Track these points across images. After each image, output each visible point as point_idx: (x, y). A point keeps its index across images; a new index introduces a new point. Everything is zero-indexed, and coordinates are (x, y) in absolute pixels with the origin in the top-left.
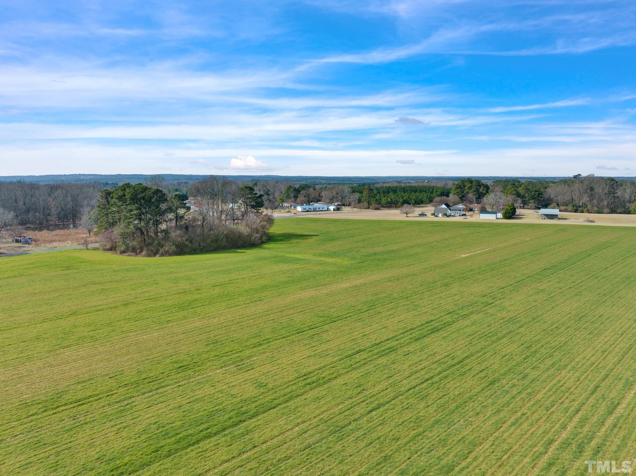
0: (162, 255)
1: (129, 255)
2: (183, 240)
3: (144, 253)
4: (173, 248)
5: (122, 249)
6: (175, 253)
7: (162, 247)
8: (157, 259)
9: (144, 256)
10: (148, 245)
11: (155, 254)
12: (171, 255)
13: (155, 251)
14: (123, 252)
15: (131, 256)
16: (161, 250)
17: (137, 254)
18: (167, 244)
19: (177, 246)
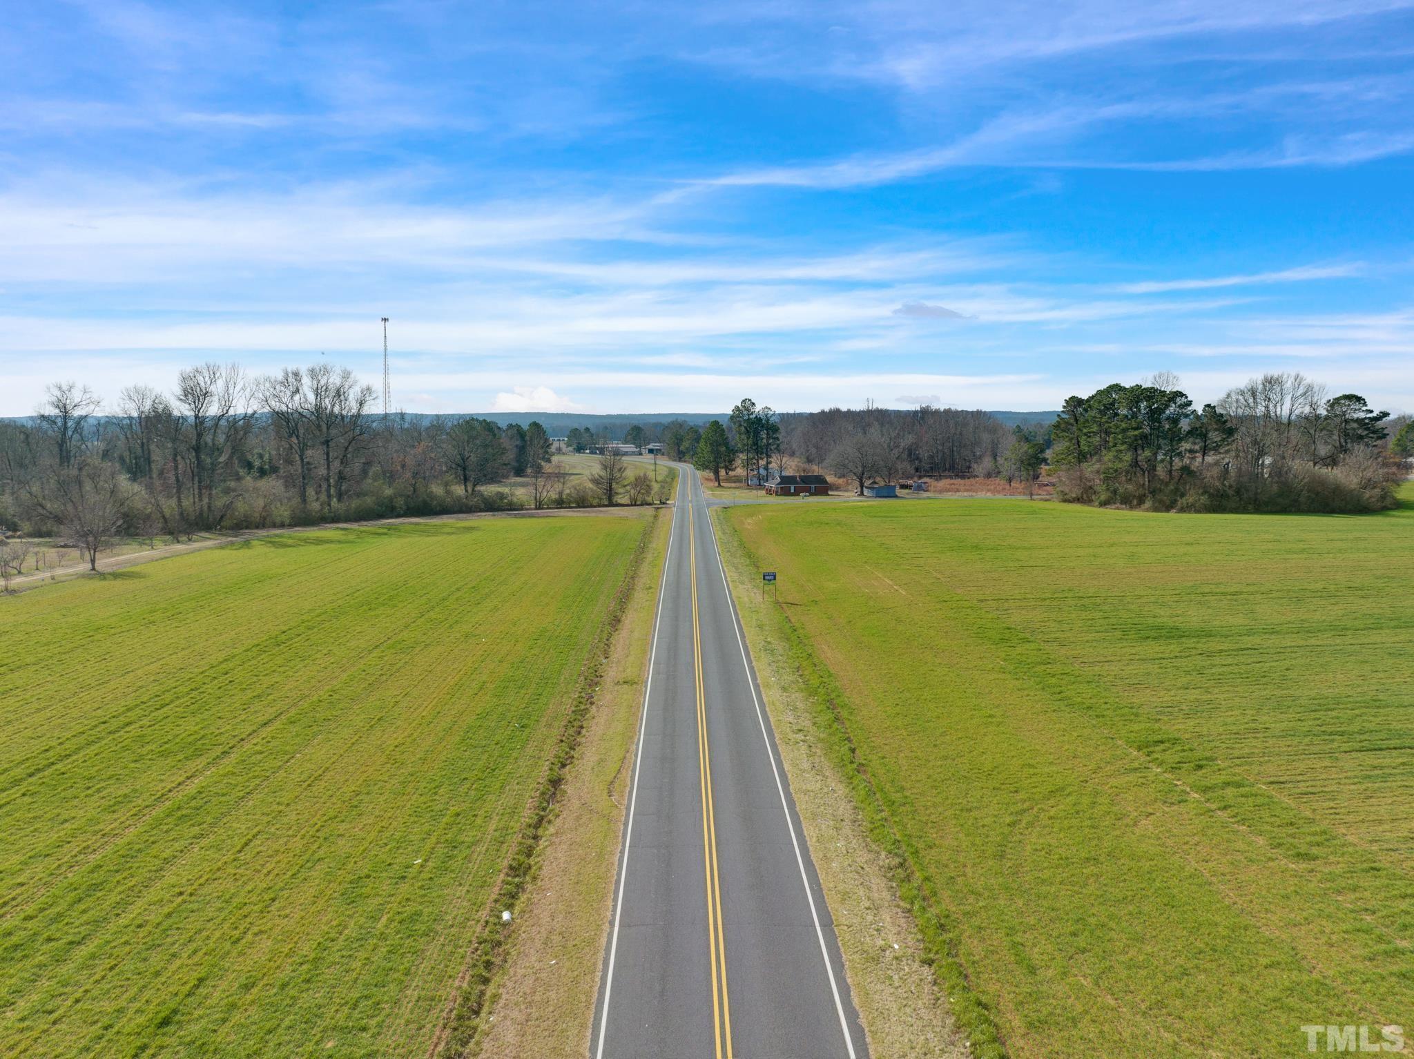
0: (1182, 510)
1: (1118, 508)
2: (1225, 485)
3: (1148, 504)
4: (1204, 499)
5: (1103, 497)
6: (1206, 509)
7: (1182, 495)
8: (1172, 515)
9: (1147, 510)
10: (1154, 491)
11: (1168, 508)
12: (1198, 511)
13: (1168, 502)
14: (1104, 504)
15: (1122, 509)
16: (1181, 502)
17: (1131, 508)
18: (1192, 491)
19: (1211, 496)
